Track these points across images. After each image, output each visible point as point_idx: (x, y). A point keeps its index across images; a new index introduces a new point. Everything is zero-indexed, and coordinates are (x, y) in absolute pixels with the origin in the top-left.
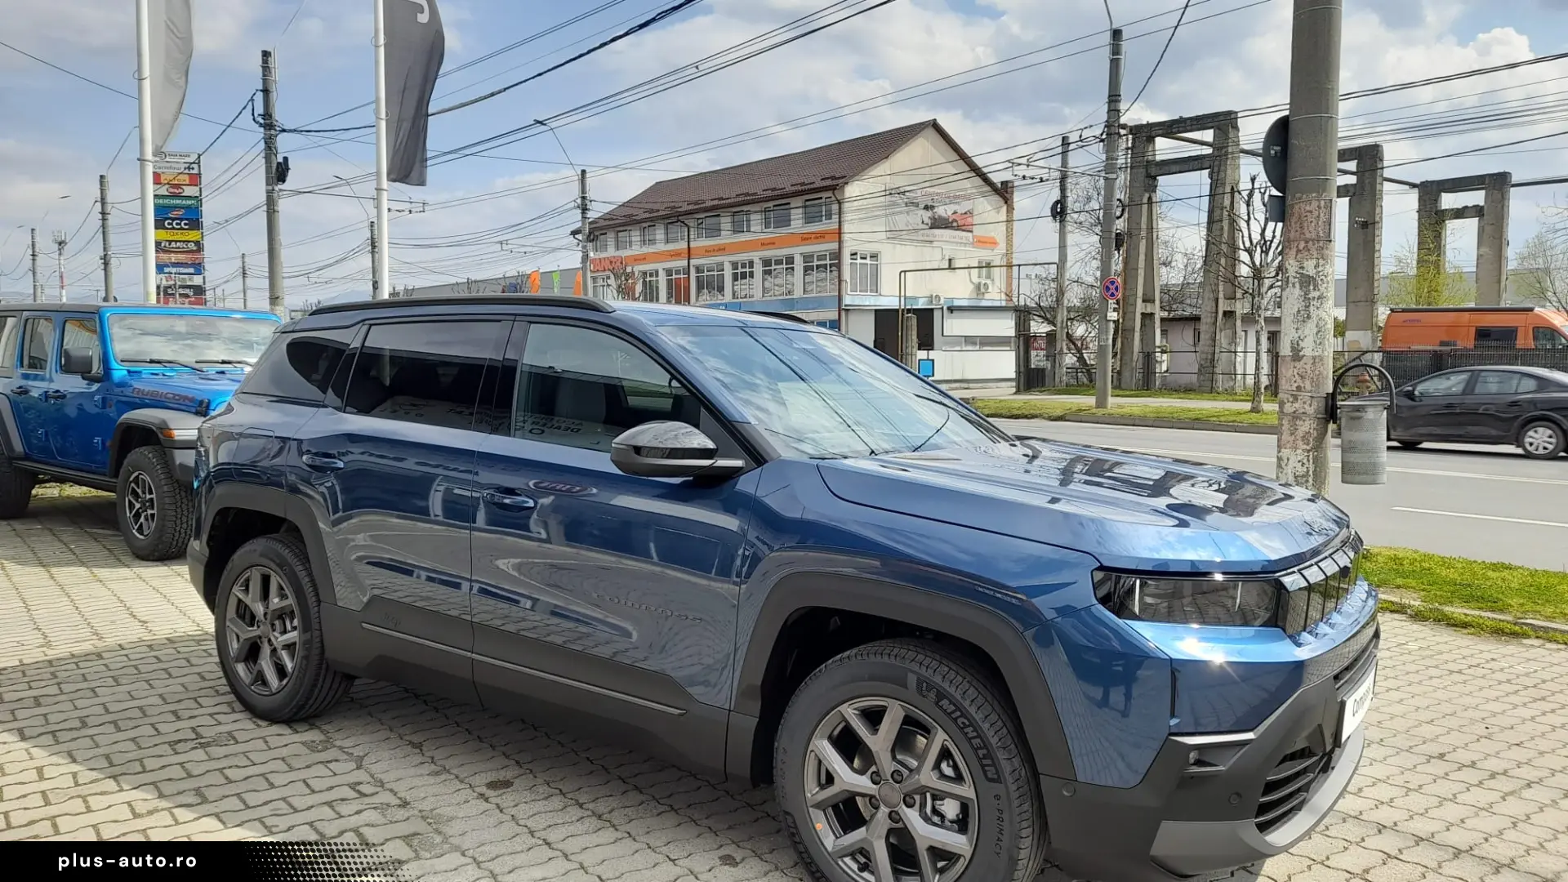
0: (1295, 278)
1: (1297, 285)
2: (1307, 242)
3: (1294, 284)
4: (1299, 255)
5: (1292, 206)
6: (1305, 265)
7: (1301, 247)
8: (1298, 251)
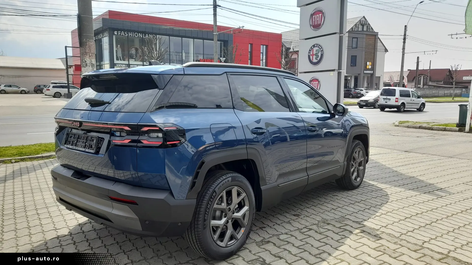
0: (89, 64)
1: (90, 66)
2: (92, 54)
3: (89, 66)
4: (90, 58)
5: (86, 42)
6: (92, 61)
7: (90, 55)
8: (90, 56)
